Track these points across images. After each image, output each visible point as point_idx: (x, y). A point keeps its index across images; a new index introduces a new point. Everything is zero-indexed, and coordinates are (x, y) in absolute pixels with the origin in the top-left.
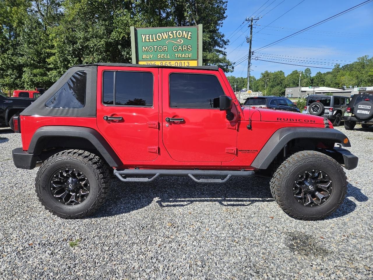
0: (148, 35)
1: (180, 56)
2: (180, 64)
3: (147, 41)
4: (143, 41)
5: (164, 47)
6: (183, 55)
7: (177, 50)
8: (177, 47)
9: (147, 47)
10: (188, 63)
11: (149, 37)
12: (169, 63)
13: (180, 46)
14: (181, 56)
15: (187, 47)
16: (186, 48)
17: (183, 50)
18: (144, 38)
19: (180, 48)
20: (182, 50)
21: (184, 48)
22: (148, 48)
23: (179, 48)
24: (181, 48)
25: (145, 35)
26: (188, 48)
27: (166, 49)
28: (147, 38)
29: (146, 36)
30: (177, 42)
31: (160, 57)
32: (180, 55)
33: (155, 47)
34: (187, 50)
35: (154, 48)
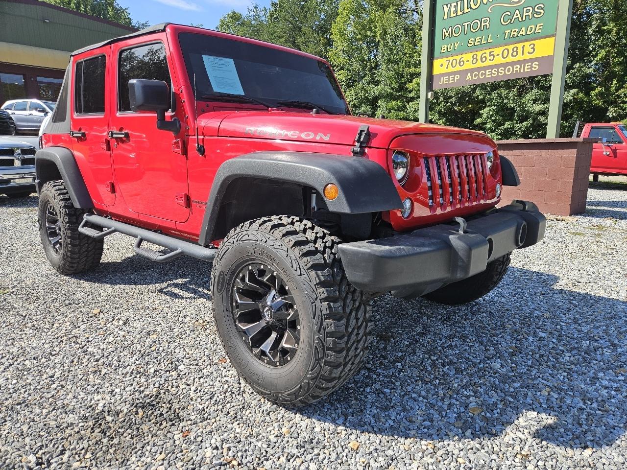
0: (455, 4)
1: (516, 33)
2: (513, 51)
3: (452, 15)
4: (446, 17)
5: (483, 20)
6: (523, 29)
7: (511, 22)
8: (509, 14)
9: (451, 28)
10: (532, 46)
11: (456, 7)
12: (490, 52)
13: (517, 11)
14: (518, 33)
15: (533, 9)
16: (530, 14)
17: (522, 19)
18: (446, 11)
19: (517, 15)
20: (520, 20)
21: (527, 14)
22: (452, 30)
23: (515, 17)
24: (519, 16)
25: (449, 5)
26: (536, 13)
27: (487, 24)
28: (453, 9)
29: (451, 5)
30: (510, 4)
31: (472, 43)
32: (515, 31)
33: (466, 24)
34: (533, 16)
35: (463, 27)
